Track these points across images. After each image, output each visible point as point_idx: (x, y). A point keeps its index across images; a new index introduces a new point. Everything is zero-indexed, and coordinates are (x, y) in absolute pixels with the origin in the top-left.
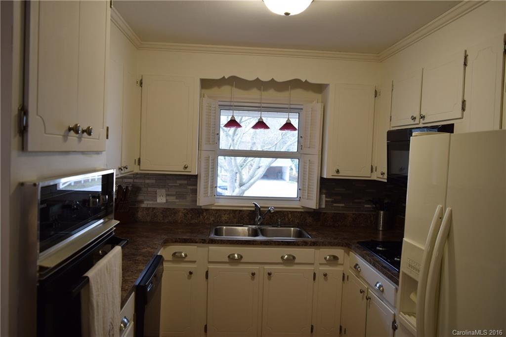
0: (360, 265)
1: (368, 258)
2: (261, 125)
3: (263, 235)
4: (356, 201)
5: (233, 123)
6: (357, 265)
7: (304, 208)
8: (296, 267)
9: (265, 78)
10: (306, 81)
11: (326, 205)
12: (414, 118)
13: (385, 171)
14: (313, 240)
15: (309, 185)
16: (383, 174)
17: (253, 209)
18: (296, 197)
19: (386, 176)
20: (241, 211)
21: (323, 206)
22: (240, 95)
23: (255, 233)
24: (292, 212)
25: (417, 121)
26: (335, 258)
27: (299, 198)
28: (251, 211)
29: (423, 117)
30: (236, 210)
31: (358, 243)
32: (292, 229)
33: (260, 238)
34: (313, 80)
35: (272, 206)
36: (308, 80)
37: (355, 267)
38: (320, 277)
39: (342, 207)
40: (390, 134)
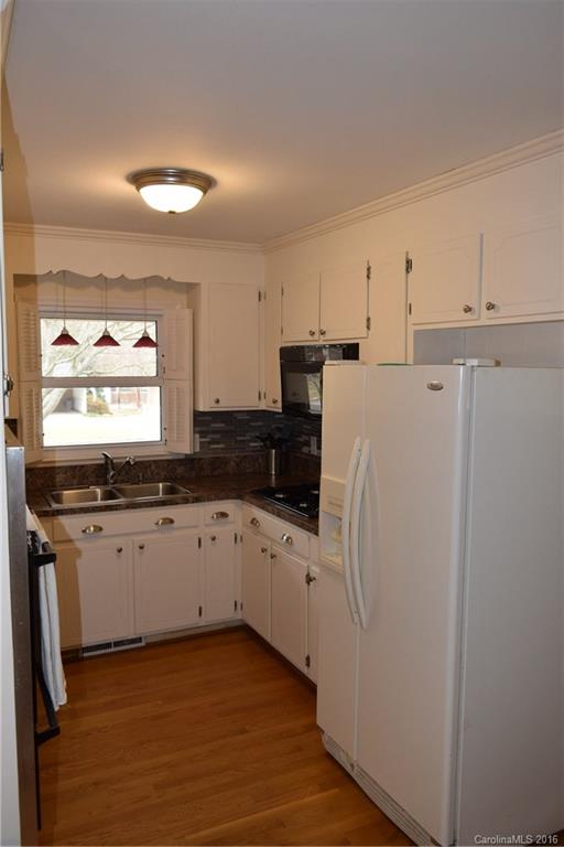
0: (258, 519)
1: (270, 508)
2: (107, 340)
3: (124, 496)
4: (239, 438)
5: (65, 339)
6: (254, 519)
7: (172, 454)
8: (176, 533)
9: (112, 274)
10: (169, 279)
11: (201, 448)
12: (312, 334)
13: (280, 399)
14: (195, 495)
15: (178, 422)
16: (275, 402)
17: (103, 462)
18: (159, 439)
19: (280, 404)
20: (82, 466)
21: (198, 450)
22: (73, 296)
23: (109, 495)
24: (155, 461)
25: (316, 337)
26: (224, 515)
27: (164, 441)
28: (97, 465)
29: (323, 333)
30: (76, 467)
31: (252, 492)
32: (161, 485)
33: (121, 501)
34: (180, 277)
35: (130, 455)
36: (172, 278)
37: (252, 522)
38: (206, 542)
39: (222, 449)
40: (283, 350)
